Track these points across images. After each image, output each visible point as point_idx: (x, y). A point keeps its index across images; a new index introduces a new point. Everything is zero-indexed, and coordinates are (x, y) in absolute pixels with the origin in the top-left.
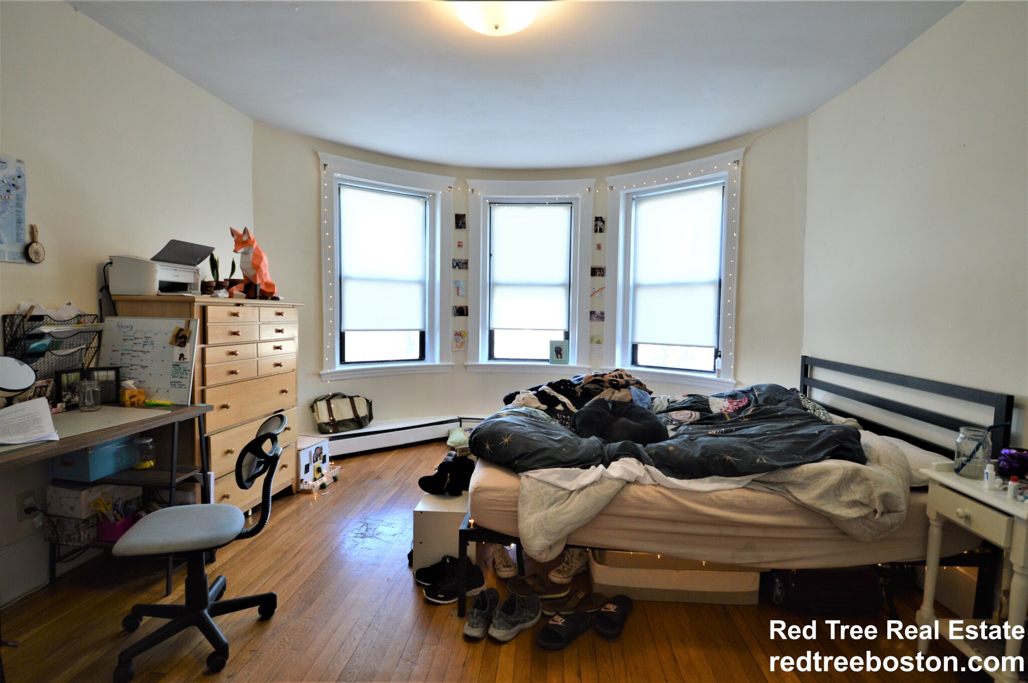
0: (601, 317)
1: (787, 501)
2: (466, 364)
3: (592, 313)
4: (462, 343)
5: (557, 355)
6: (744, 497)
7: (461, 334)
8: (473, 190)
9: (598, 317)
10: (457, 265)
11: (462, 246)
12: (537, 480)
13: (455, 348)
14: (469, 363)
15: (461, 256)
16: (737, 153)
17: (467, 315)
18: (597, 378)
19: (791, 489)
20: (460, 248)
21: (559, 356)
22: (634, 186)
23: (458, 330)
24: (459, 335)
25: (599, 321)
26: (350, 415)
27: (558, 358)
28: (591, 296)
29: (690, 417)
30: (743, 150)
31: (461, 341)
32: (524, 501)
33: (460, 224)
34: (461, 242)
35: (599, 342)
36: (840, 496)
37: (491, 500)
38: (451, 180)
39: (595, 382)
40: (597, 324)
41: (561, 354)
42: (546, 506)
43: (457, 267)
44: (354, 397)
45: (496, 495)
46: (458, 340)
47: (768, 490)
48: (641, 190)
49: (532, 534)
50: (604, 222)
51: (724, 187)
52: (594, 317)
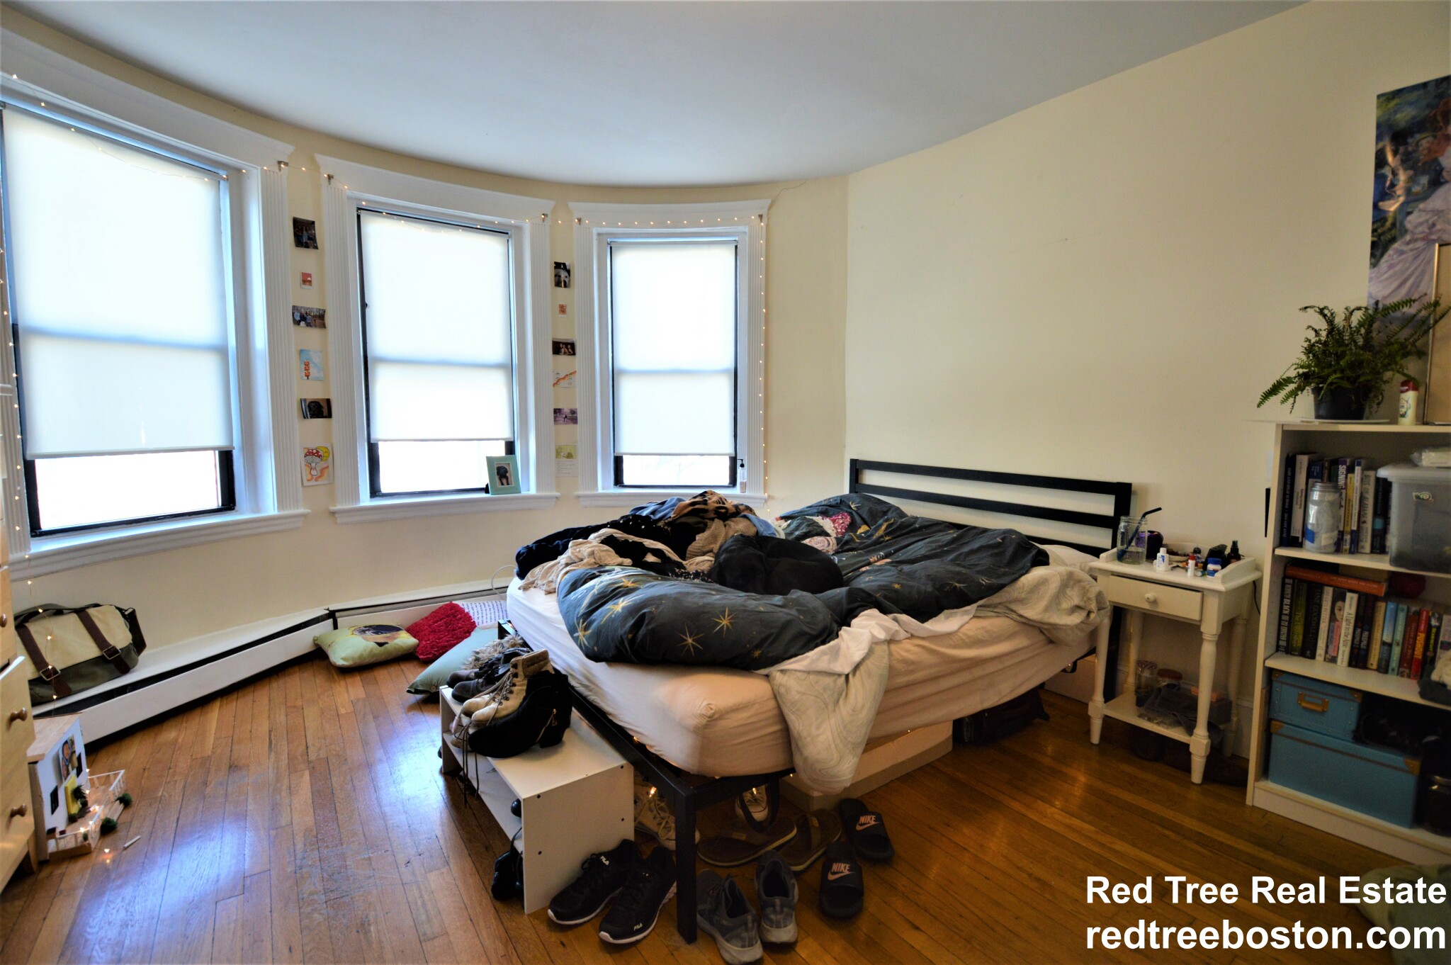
0: (572, 418)
1: (1012, 622)
2: (332, 508)
3: (557, 411)
4: (322, 471)
5: (500, 479)
6: (983, 628)
7: (318, 452)
8: (330, 177)
9: (566, 417)
10: (303, 318)
11: (310, 282)
12: (804, 672)
13: (308, 480)
14: (339, 507)
15: (310, 300)
16: (762, 204)
17: (329, 416)
18: (697, 506)
19: (1014, 607)
20: (307, 287)
21: (504, 481)
22: (620, 224)
23: (313, 445)
24: (313, 454)
25: (569, 423)
26: (91, 651)
27: (502, 484)
28: (554, 384)
29: (829, 544)
30: (769, 201)
31: (319, 468)
32: (797, 710)
33: (305, 239)
34: (310, 275)
35: (570, 456)
36: (1060, 605)
37: (739, 726)
38: (284, 149)
39: (695, 513)
40: (566, 428)
41: (507, 478)
42: (831, 707)
43: (302, 323)
44: (88, 607)
45: (743, 716)
46: (313, 465)
47: (993, 614)
48: (622, 232)
49: (836, 756)
50: (569, 272)
51: (736, 247)
52: (561, 419)
